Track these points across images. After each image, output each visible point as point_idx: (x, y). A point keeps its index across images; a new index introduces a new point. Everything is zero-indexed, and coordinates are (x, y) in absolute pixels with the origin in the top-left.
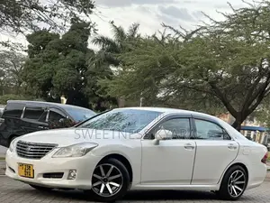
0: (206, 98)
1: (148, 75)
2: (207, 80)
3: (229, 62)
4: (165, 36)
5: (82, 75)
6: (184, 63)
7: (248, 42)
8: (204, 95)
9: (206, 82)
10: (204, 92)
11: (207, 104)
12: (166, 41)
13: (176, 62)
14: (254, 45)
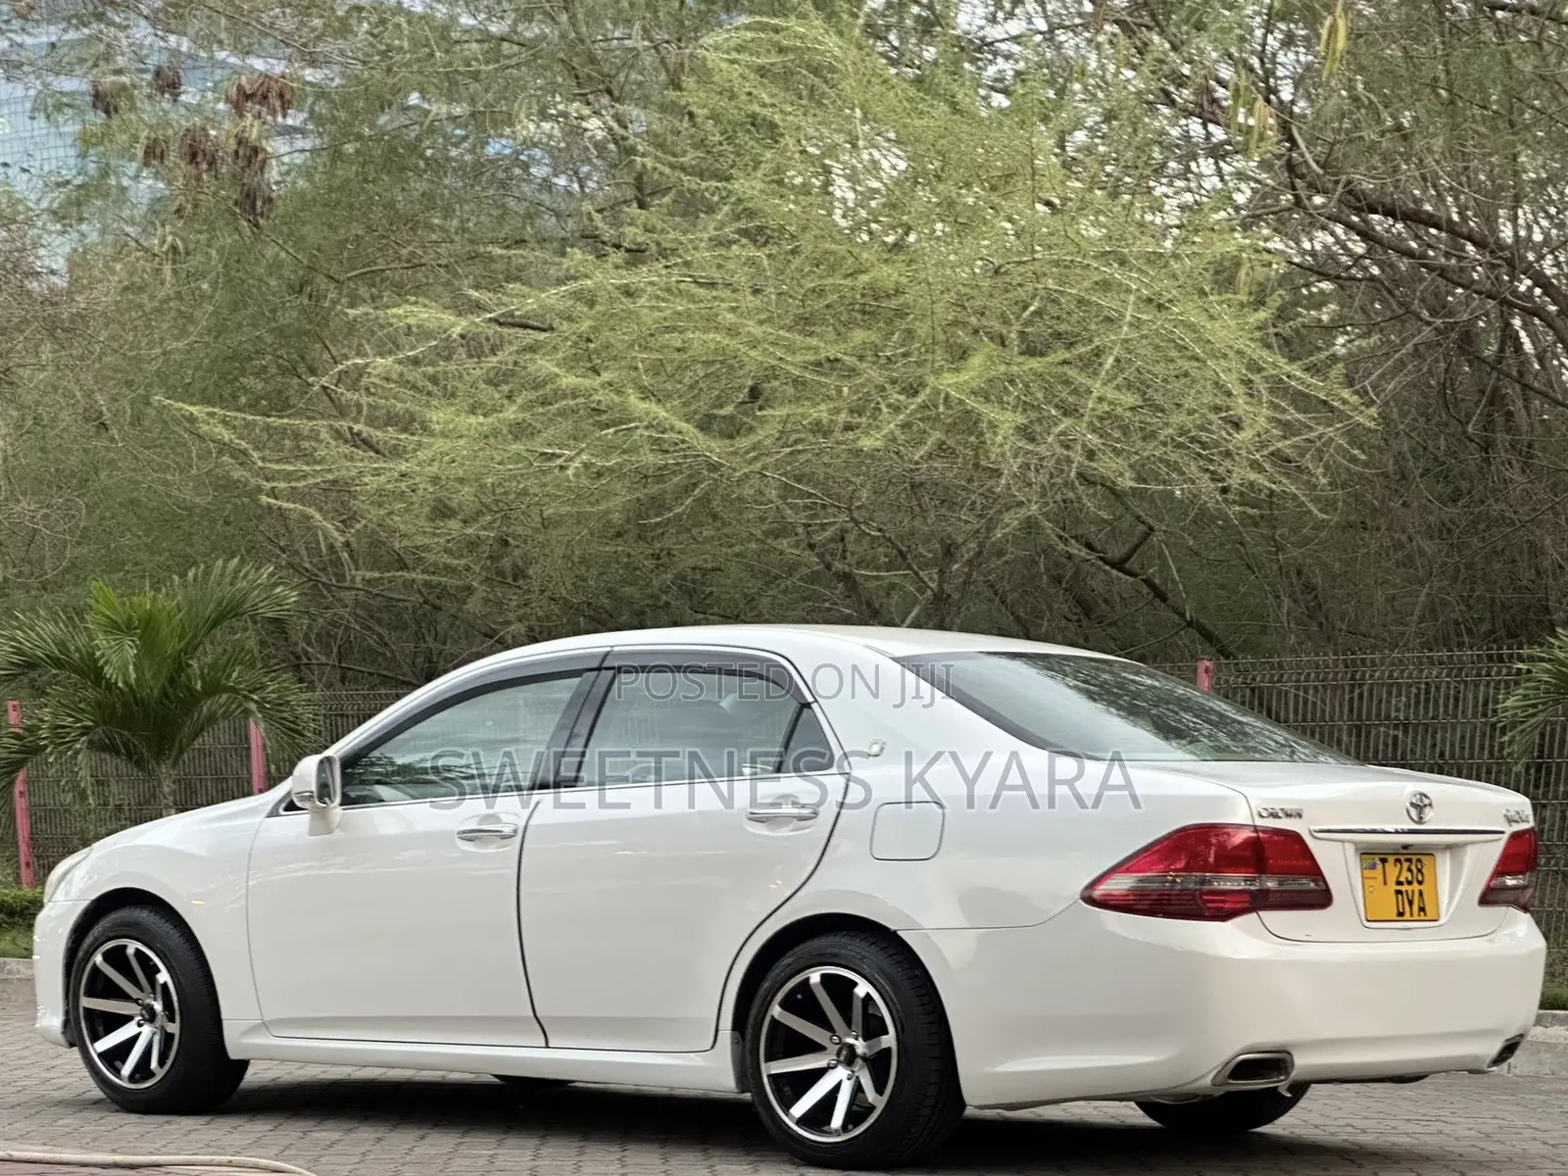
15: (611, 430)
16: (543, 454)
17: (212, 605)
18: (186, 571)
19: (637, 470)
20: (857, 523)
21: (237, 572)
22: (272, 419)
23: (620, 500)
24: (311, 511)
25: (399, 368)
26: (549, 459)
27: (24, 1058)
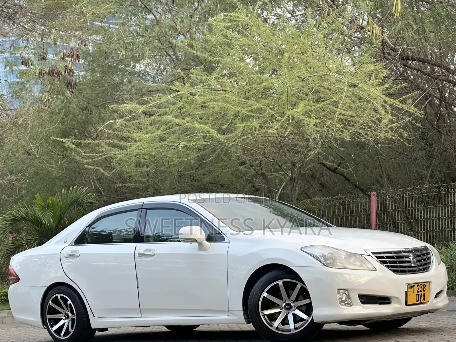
15: (189, 137)
16: (168, 145)
17: (69, 200)
18: (62, 190)
19: (197, 148)
20: (266, 158)
21: (77, 189)
22: (86, 141)
23: (193, 157)
24: (99, 168)
25: (124, 122)
26: (170, 147)
27: (25, 337)
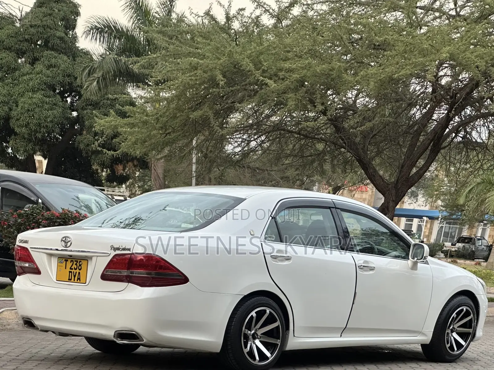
0: (324, 152)
1: (199, 105)
2: (324, 113)
3: (371, 71)
4: (233, 12)
5: (72, 108)
6: (274, 76)
7: (411, 25)
8: (320, 146)
9: (323, 119)
10: (321, 140)
11: (327, 167)
12: (236, 25)
13: (258, 74)
14: (424, 30)
